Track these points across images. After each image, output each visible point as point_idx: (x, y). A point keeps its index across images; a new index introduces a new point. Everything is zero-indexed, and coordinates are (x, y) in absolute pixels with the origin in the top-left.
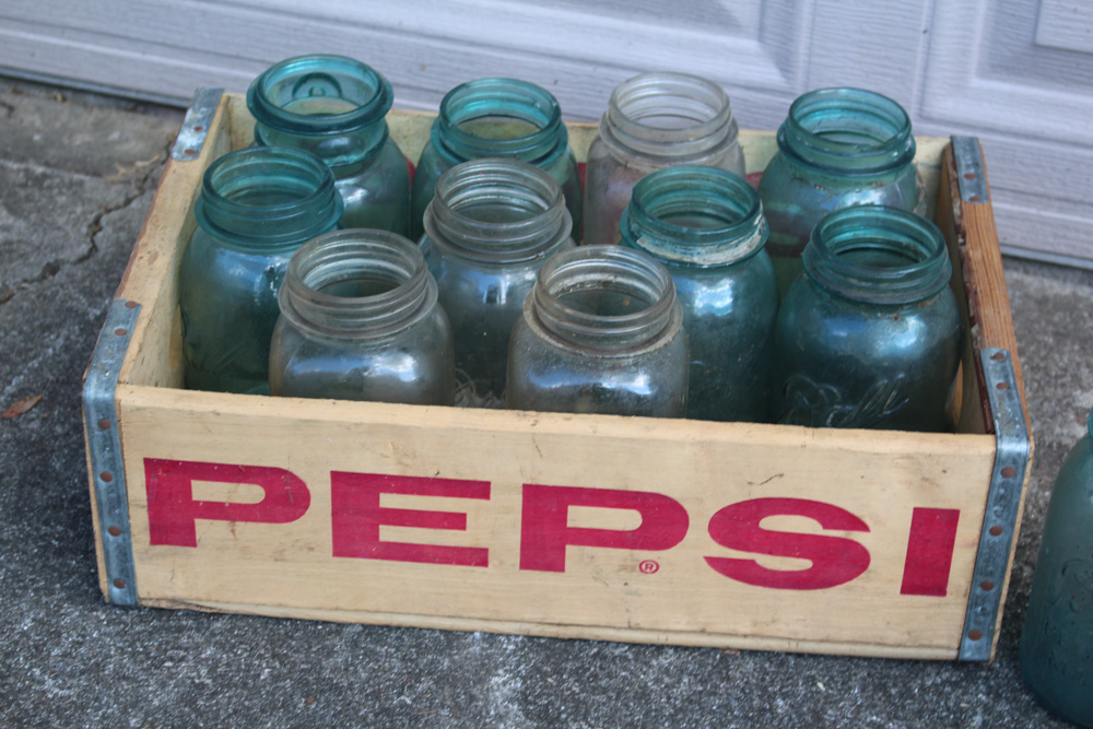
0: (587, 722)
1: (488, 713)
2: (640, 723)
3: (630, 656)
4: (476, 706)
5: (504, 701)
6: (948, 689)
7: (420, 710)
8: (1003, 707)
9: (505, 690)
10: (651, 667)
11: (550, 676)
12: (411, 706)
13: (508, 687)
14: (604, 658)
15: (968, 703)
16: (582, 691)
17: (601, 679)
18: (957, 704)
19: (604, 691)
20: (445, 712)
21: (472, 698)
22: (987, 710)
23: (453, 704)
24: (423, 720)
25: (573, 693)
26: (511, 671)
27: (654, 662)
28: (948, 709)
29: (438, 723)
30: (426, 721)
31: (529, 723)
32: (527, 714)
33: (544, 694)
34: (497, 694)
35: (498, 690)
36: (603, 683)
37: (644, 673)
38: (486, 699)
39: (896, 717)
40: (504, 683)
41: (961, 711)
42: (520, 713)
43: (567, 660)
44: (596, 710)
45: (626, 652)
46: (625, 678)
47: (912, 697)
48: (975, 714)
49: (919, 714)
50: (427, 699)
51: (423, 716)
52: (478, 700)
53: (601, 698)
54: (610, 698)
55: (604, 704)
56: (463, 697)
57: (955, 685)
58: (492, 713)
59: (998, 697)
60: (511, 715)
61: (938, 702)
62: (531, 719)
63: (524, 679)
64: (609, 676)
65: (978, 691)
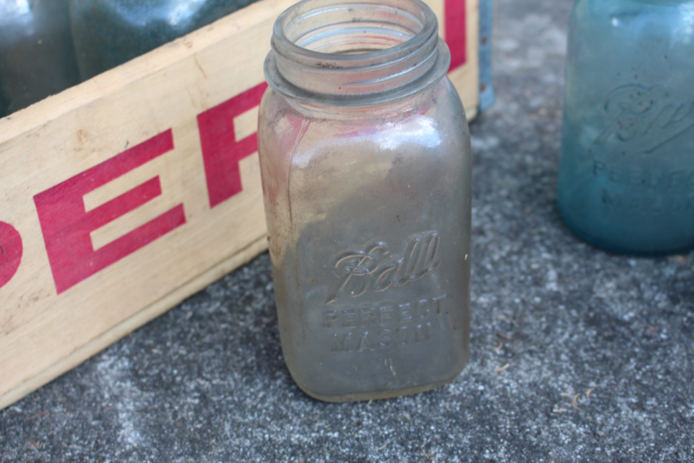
0: (203, 378)
1: (102, 397)
2: (255, 364)
3: (224, 310)
4: (89, 395)
5: (115, 382)
6: (514, 258)
7: (32, 415)
8: (567, 258)
9: (115, 372)
10: (246, 313)
11: (155, 347)
12: (22, 414)
13: (116, 368)
14: (200, 318)
15: (537, 262)
16: (189, 352)
17: (204, 337)
18: (528, 266)
19: (210, 346)
20: (59, 409)
21: (82, 389)
22: (556, 264)
23: (65, 399)
24: (38, 423)
25: (181, 356)
26: (114, 354)
27: (248, 309)
28: (523, 273)
29: (54, 422)
30: (41, 424)
31: (146, 395)
32: (142, 387)
33: (153, 365)
34: (107, 377)
35: (107, 373)
36: (207, 339)
37: (243, 320)
38: (98, 386)
39: (483, 292)
40: (112, 366)
41: (534, 272)
42: (135, 388)
43: (166, 329)
44: (209, 365)
45: (219, 308)
46: (226, 330)
47: (488, 272)
48: (547, 270)
49: (501, 283)
50: (38, 402)
51: (36, 419)
52: (89, 388)
53: (210, 353)
54: (218, 351)
55: (214, 357)
56: (73, 390)
57: (519, 253)
58: (107, 396)
59: (559, 252)
60: (126, 393)
61: (512, 270)
62: (147, 391)
63: (130, 357)
64: (211, 331)
65: (540, 254)
